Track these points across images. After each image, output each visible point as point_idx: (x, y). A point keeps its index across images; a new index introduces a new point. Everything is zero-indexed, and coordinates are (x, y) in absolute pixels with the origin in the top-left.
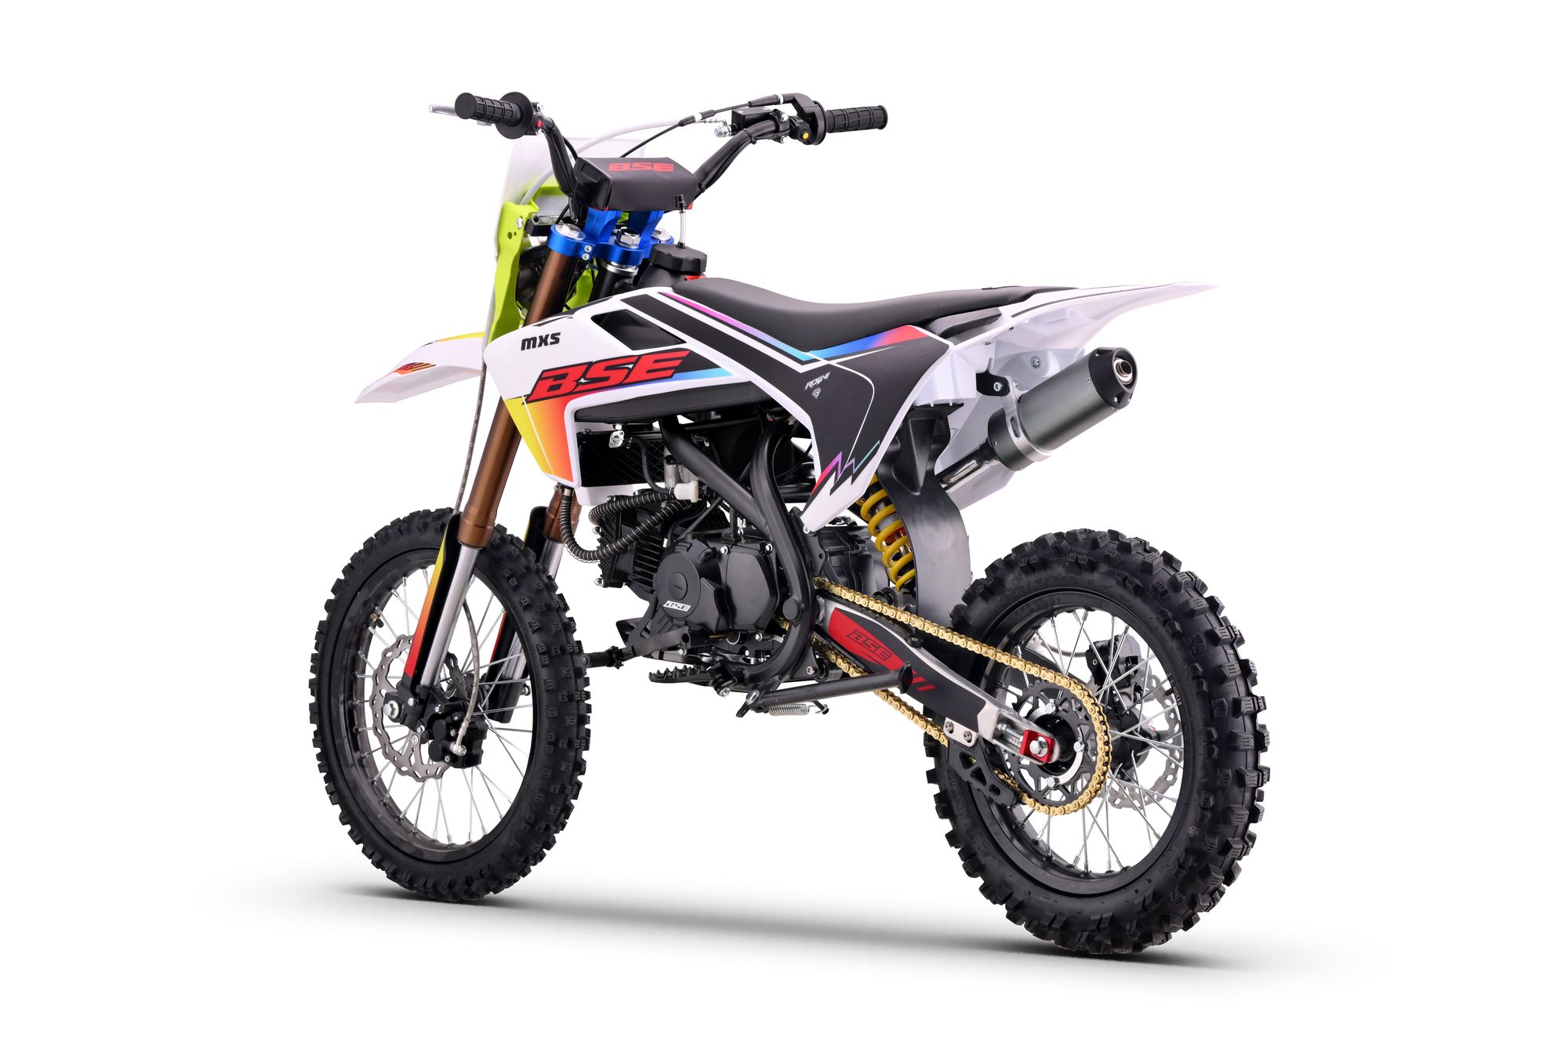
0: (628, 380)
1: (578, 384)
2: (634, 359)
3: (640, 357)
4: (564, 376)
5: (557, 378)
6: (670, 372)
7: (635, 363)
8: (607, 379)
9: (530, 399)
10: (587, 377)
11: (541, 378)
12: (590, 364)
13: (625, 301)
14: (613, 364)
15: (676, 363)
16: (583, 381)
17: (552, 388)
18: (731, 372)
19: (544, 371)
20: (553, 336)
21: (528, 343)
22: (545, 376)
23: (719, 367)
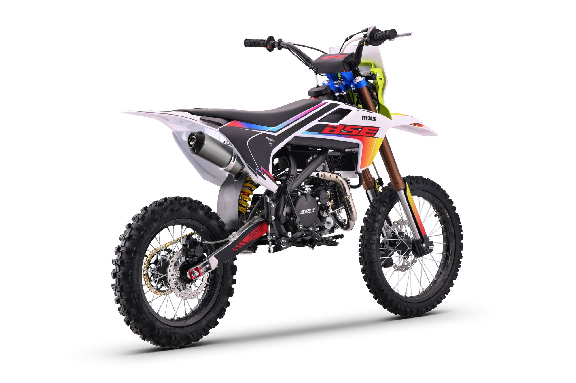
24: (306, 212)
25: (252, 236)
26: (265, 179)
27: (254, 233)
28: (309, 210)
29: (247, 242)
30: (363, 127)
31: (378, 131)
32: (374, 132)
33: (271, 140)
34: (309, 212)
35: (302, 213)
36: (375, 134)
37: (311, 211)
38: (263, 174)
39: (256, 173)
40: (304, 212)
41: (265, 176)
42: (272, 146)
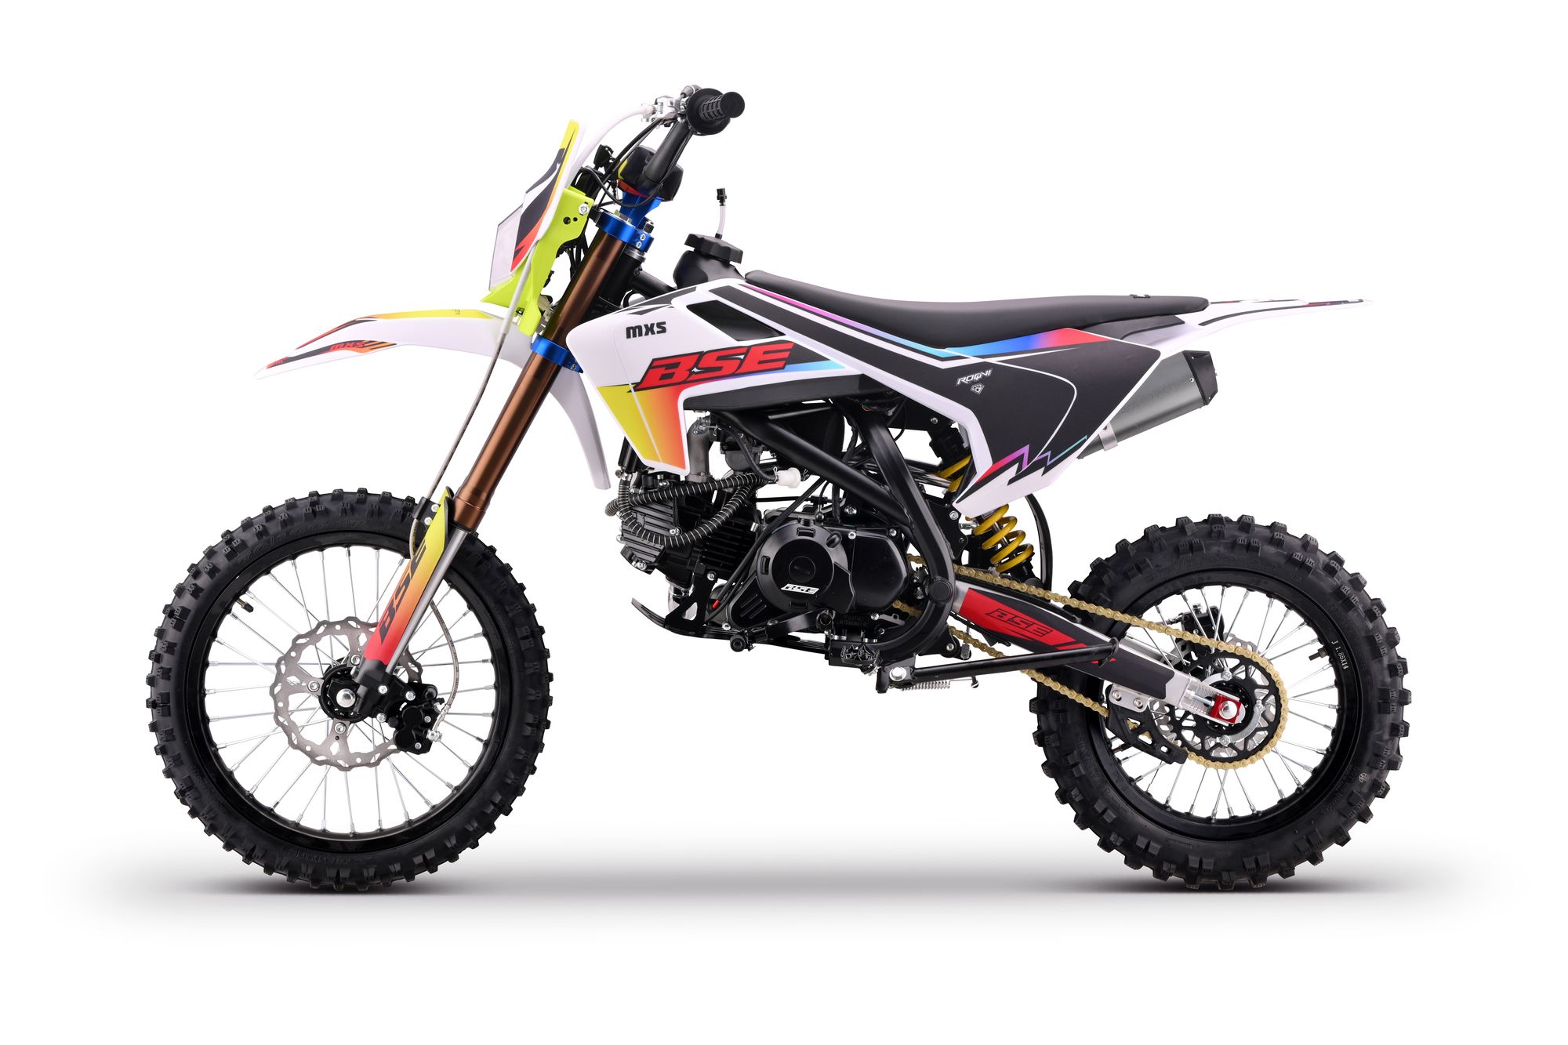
0: (741, 370)
1: (691, 373)
2: (744, 350)
3: (749, 348)
4: (676, 365)
5: (668, 367)
6: (781, 364)
7: (746, 354)
8: (720, 369)
9: (639, 387)
10: (699, 366)
11: (651, 367)
12: (701, 354)
13: (714, 291)
14: (724, 355)
15: (786, 355)
16: (695, 370)
17: (663, 377)
18: (842, 365)
19: (654, 360)
20: (659, 325)
21: (633, 332)
22: (655, 364)
23: (828, 360)
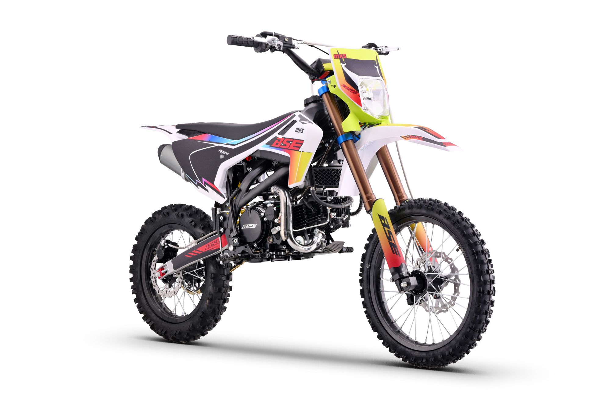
24: (247, 227)
25: (210, 246)
26: (207, 190)
27: (213, 244)
28: (251, 225)
29: (204, 251)
30: (294, 139)
31: (302, 144)
32: (299, 145)
33: (224, 153)
34: (250, 227)
35: (243, 227)
36: (300, 147)
37: (252, 227)
38: (205, 186)
39: (196, 184)
40: (246, 227)
41: (207, 187)
42: (223, 158)
